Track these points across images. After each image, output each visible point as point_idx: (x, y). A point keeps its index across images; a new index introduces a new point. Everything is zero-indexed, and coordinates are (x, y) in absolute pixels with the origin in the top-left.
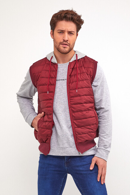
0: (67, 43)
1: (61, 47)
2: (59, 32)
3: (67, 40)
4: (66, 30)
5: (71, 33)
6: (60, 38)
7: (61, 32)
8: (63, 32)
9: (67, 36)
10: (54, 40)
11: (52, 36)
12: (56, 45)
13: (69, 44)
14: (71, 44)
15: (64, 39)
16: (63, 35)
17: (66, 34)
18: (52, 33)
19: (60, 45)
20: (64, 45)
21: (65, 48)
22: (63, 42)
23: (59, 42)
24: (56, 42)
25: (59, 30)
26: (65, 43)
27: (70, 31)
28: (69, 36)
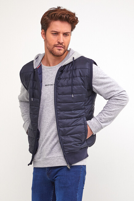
0: (62, 45)
1: (56, 50)
2: (53, 34)
3: (63, 43)
4: (61, 32)
5: (66, 35)
6: (53, 40)
7: (55, 34)
8: (57, 34)
9: (62, 39)
10: (46, 41)
11: (44, 37)
12: (49, 47)
13: (65, 46)
15: (58, 41)
16: (57, 37)
17: (61, 35)
18: (43, 33)
19: (54, 47)
20: (59, 48)
21: (60, 50)
22: (58, 44)
23: (53, 44)
24: (49, 44)
25: (52, 31)
26: (60, 45)
27: (65, 32)
28: (64, 37)
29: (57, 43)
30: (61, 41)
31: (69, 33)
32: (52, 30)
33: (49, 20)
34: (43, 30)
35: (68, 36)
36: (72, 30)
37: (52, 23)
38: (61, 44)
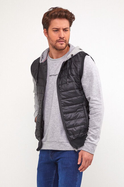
0: (64, 39)
1: (59, 45)
2: (54, 31)
3: (64, 37)
4: (61, 28)
5: (66, 30)
6: (55, 36)
7: (56, 31)
8: (58, 30)
10: (49, 38)
11: (47, 35)
13: (66, 40)
14: (67, 41)
15: (60, 36)
16: (58, 33)
17: (62, 31)
18: (45, 32)
19: (56, 43)
20: (61, 42)
21: (62, 44)
23: (55, 40)
24: (52, 41)
26: (62, 40)
27: (65, 28)
28: (64, 33)
29: (58, 39)
30: (62, 36)
31: (68, 28)
32: (53, 27)
33: (49, 19)
34: (45, 29)
35: (68, 31)
36: (70, 26)
37: (52, 22)
38: (62, 38)
